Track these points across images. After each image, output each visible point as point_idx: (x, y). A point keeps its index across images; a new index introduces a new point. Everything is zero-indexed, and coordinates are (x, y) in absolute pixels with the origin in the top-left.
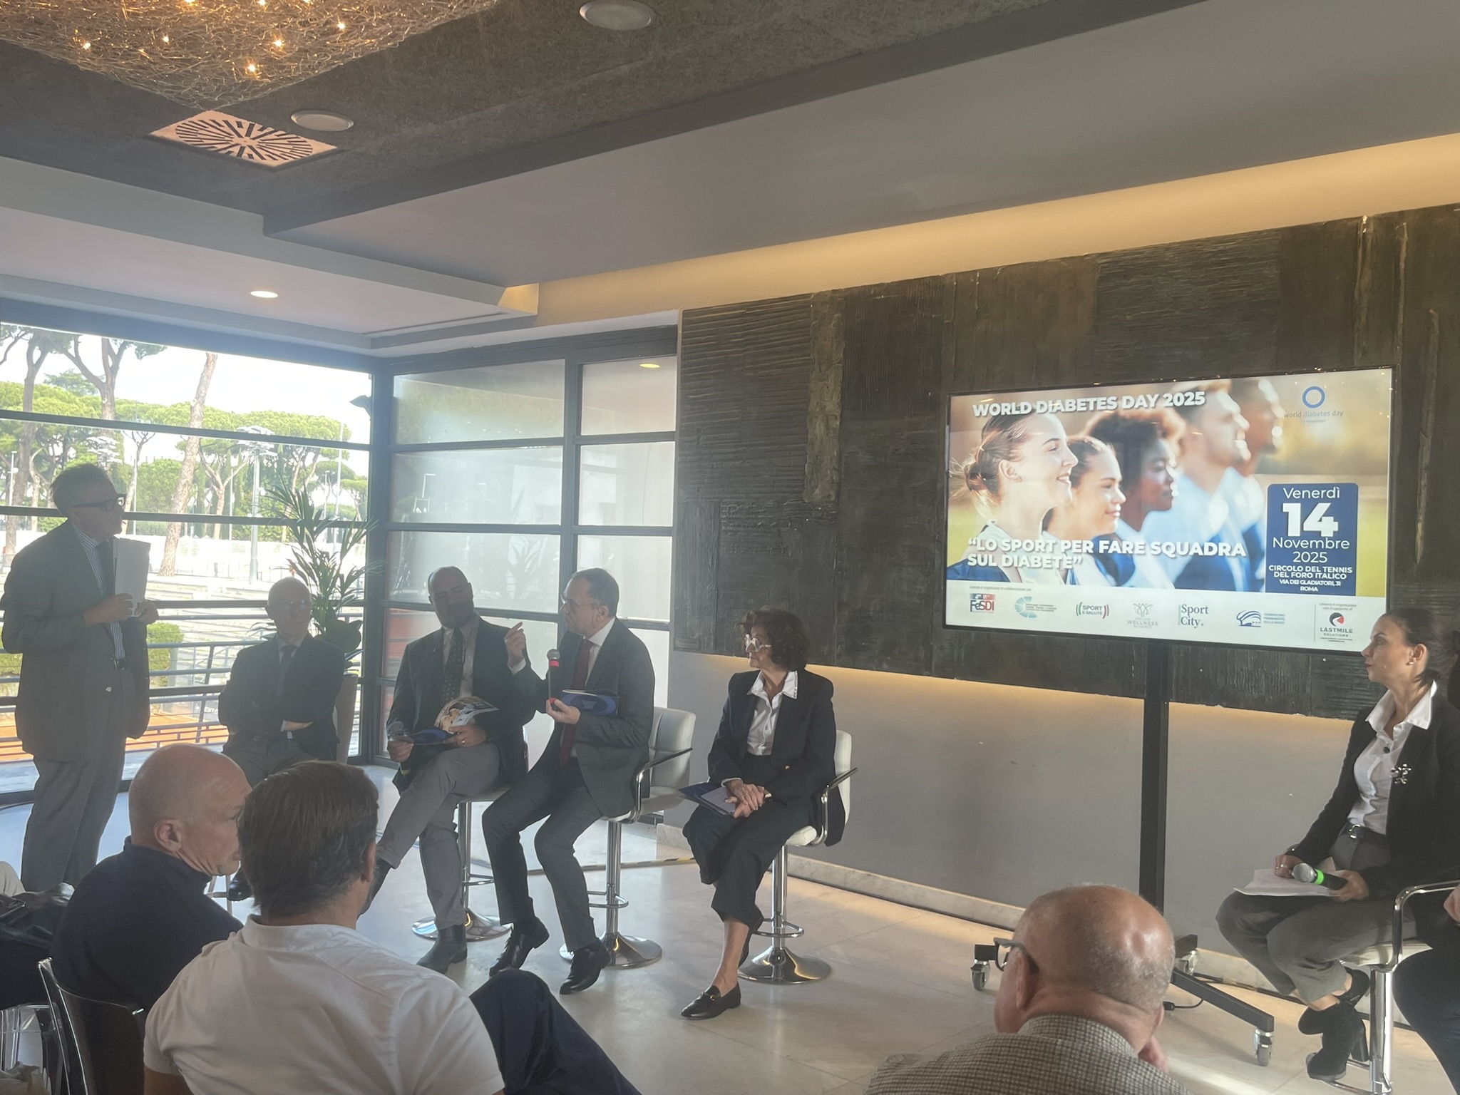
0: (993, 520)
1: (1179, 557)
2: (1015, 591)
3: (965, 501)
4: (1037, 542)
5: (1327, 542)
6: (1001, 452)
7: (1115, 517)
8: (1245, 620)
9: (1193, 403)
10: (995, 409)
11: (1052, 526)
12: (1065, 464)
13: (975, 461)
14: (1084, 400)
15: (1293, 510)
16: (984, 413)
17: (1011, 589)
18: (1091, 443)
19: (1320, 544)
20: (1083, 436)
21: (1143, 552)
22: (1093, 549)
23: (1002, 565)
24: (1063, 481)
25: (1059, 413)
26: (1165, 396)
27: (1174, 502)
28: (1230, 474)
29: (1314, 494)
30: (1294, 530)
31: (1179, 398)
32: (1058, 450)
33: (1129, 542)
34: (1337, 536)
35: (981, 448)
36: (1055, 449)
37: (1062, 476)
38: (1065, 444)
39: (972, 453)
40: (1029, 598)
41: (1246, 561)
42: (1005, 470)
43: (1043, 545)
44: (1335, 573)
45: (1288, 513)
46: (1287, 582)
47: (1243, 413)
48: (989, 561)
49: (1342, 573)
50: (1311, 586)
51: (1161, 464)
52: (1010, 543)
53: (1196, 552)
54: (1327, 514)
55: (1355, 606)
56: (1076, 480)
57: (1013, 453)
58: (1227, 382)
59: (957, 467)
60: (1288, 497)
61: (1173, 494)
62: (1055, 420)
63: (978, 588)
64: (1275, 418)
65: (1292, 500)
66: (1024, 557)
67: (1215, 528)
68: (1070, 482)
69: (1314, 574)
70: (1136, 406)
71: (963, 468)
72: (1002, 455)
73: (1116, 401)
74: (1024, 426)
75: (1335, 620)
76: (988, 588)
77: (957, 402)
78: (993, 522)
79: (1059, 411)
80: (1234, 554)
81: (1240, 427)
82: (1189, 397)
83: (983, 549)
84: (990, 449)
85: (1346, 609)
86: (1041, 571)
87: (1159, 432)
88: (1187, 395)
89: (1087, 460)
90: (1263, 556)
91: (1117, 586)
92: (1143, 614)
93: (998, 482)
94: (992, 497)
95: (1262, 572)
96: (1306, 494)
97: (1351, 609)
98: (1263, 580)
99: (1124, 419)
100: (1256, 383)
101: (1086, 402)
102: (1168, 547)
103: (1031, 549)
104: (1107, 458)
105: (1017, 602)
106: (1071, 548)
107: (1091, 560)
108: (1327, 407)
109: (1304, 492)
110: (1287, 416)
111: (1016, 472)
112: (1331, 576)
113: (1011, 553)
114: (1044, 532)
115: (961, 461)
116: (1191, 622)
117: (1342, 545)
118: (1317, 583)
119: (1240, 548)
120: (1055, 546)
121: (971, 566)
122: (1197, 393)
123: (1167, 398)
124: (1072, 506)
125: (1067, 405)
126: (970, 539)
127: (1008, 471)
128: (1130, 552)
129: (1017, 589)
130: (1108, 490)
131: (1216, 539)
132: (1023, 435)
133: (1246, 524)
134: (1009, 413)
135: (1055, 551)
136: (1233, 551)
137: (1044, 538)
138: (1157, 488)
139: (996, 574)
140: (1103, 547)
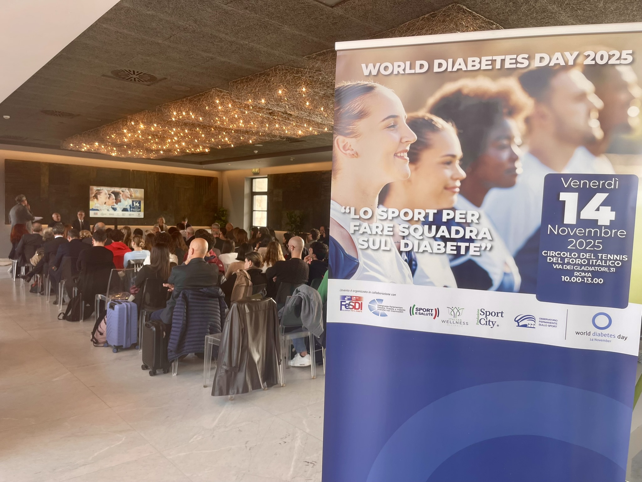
1: (122, 208)
3: (92, 200)
7: (114, 203)
8: (130, 215)
11: (106, 204)
12: (107, 196)
13: (94, 195)
15: (134, 203)
20: (110, 193)
21: (118, 207)
22: (111, 207)
23: (99, 209)
24: (107, 198)
28: (128, 199)
33: (116, 206)
36: (106, 194)
38: (108, 194)
46: (134, 211)
47: (129, 192)
48: (97, 208)
51: (120, 197)
52: (100, 206)
53: (124, 207)
56: (109, 198)
57: (100, 194)
58: (127, 188)
61: (121, 201)
62: (106, 191)
66: (102, 208)
67: (126, 205)
71: (92, 196)
72: (98, 194)
74: (102, 191)
75: (139, 215)
77: (91, 187)
78: (97, 203)
81: (129, 194)
82: (123, 190)
84: (96, 193)
85: (140, 213)
86: (104, 210)
87: (120, 193)
89: (111, 196)
90: (131, 208)
92: (118, 215)
93: (98, 198)
94: (97, 200)
95: (131, 210)
99: (115, 191)
100: (131, 189)
104: (113, 196)
105: (101, 214)
106: (108, 207)
107: (111, 209)
108: (138, 192)
110: (134, 193)
111: (101, 197)
116: (124, 215)
119: (129, 207)
121: (93, 209)
124: (108, 201)
130: (113, 200)
131: (126, 206)
133: (130, 204)
134: (99, 189)
136: (128, 207)
137: (105, 206)
138: (119, 200)
139: (98, 210)
140: (113, 207)
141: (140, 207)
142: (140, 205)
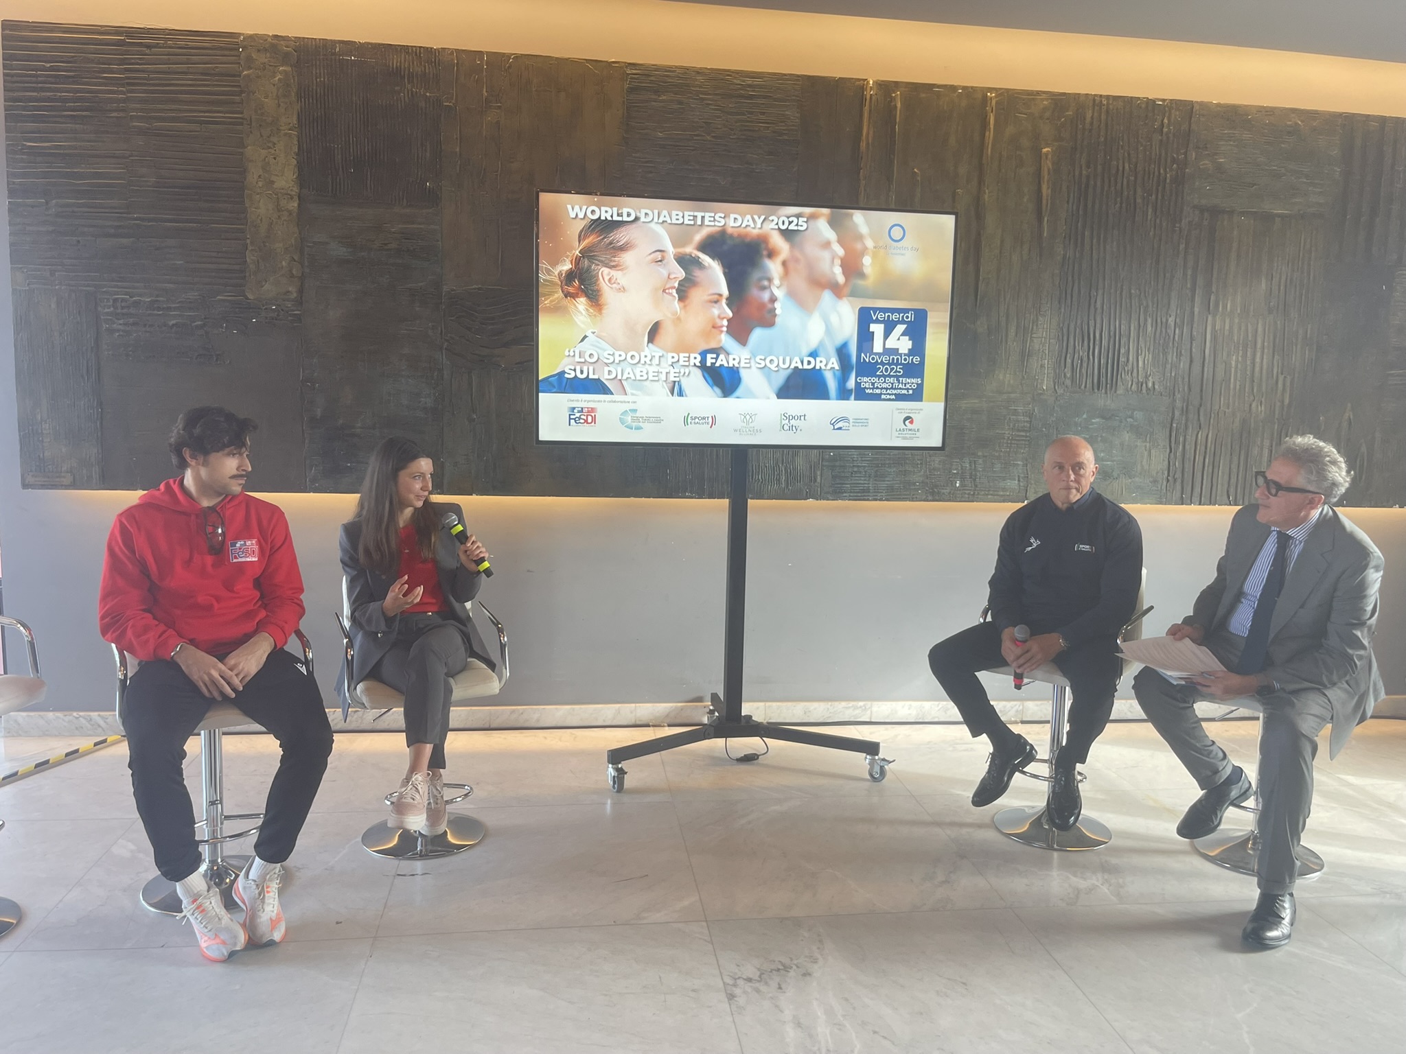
0: (594, 331)
1: (781, 371)
2: (619, 404)
4: (643, 355)
5: (903, 358)
6: (603, 259)
7: (722, 332)
8: (837, 424)
9: (796, 228)
10: (593, 212)
11: (658, 339)
12: (672, 276)
13: (571, 267)
14: (692, 213)
15: (877, 329)
16: (581, 215)
17: (615, 402)
18: (699, 258)
19: (898, 359)
20: (690, 250)
21: (748, 365)
22: (700, 362)
23: (605, 377)
24: (670, 294)
25: (665, 223)
26: (771, 218)
27: (778, 320)
28: (827, 296)
29: (895, 317)
30: (878, 347)
31: (783, 222)
32: (664, 262)
33: (735, 355)
34: (911, 352)
35: (577, 252)
36: (660, 261)
37: (669, 289)
38: (672, 257)
39: (567, 257)
40: (635, 411)
41: (838, 374)
42: (607, 278)
43: (649, 357)
44: (908, 383)
45: (873, 332)
46: (871, 391)
47: (840, 242)
48: (590, 373)
49: (913, 383)
50: (890, 395)
51: (766, 283)
52: (613, 354)
53: (796, 365)
54: (903, 334)
55: (921, 410)
56: (683, 292)
57: (614, 261)
58: (826, 211)
59: (548, 272)
60: (874, 318)
61: (778, 312)
62: (660, 230)
63: (578, 401)
64: (866, 248)
65: (877, 321)
66: (629, 369)
67: (813, 344)
68: (677, 296)
69: (892, 384)
70: (744, 225)
71: (556, 273)
72: (602, 262)
73: (724, 218)
74: (627, 234)
75: (907, 422)
76: (589, 401)
77: (546, 199)
78: (594, 333)
79: (664, 222)
80: (829, 367)
81: (837, 255)
82: (793, 221)
83: (583, 360)
84: (587, 253)
85: (916, 413)
86: (645, 383)
87: (765, 253)
88: (791, 219)
89: (695, 274)
90: (853, 368)
91: (724, 397)
92: (748, 423)
93: (598, 291)
94: (592, 306)
95: (851, 384)
96: (889, 316)
97: (919, 413)
98: (852, 390)
99: (731, 236)
100: (852, 215)
101: (694, 216)
102: (771, 361)
103: (636, 360)
104: (714, 273)
105: (621, 414)
106: (678, 361)
107: (697, 374)
108: (907, 242)
109: (887, 315)
110: (875, 247)
111: (618, 281)
112: (905, 386)
113: (614, 364)
114: (650, 345)
115: (554, 263)
116: (790, 428)
117: (914, 360)
118: (894, 392)
119: (834, 363)
120: (662, 359)
121: (568, 378)
122: (800, 219)
123: (773, 220)
124: (679, 319)
125: (674, 217)
126: (567, 350)
127: (610, 280)
128: (737, 365)
129: (621, 402)
130: (715, 305)
131: (814, 354)
132: (627, 243)
133: (839, 341)
134: (609, 218)
135: (662, 363)
136: (829, 364)
137: (650, 351)
138: (762, 306)
139: (597, 387)
140: (710, 360)
141: (916, 360)
142: (918, 348)
